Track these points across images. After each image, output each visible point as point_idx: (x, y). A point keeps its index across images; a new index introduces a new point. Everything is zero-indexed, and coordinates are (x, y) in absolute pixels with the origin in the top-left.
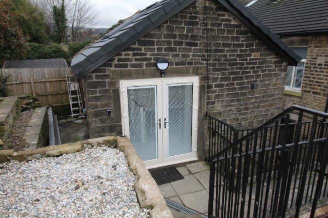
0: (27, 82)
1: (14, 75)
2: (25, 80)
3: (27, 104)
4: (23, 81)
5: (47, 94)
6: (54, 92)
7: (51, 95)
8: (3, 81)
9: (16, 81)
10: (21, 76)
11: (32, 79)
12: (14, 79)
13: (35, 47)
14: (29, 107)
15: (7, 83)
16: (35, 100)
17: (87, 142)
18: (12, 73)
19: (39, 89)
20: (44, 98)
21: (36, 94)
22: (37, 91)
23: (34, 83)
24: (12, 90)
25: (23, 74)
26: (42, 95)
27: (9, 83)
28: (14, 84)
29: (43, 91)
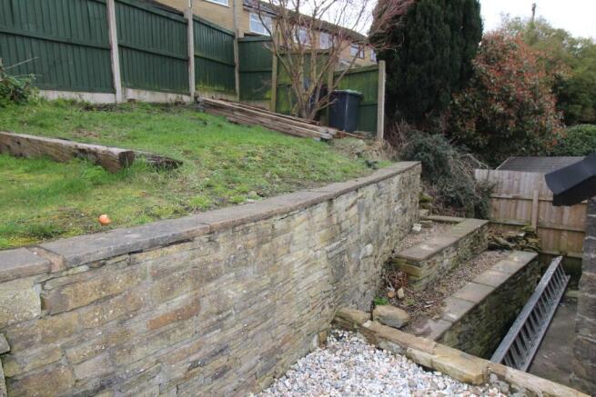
0: (527, 197)
1: (506, 182)
2: (524, 193)
3: (510, 239)
4: (521, 195)
5: (561, 228)
6: (575, 226)
7: (568, 231)
8: (486, 190)
9: (508, 194)
10: (519, 184)
11: (536, 193)
12: (505, 188)
13: (588, 133)
14: (511, 245)
15: (492, 195)
16: (529, 234)
17: (501, 372)
18: (505, 178)
19: (547, 215)
20: (552, 234)
21: (538, 223)
22: (541, 217)
23: (539, 201)
24: (497, 208)
25: (522, 182)
26: (550, 229)
27: (496, 195)
28: (503, 199)
29: (553, 221)
